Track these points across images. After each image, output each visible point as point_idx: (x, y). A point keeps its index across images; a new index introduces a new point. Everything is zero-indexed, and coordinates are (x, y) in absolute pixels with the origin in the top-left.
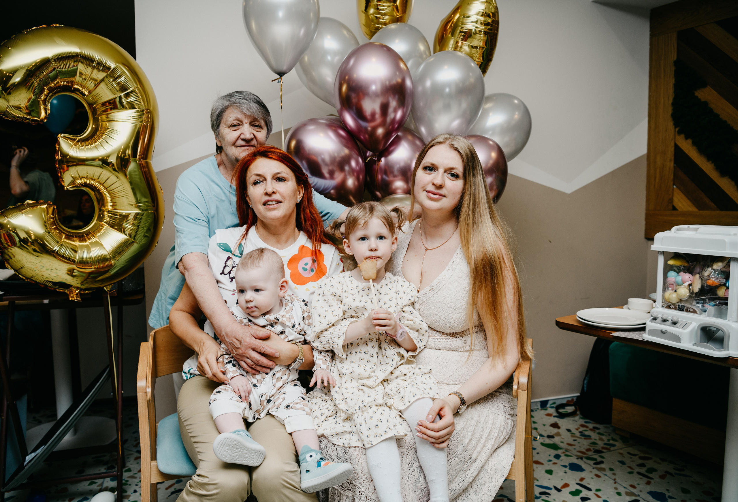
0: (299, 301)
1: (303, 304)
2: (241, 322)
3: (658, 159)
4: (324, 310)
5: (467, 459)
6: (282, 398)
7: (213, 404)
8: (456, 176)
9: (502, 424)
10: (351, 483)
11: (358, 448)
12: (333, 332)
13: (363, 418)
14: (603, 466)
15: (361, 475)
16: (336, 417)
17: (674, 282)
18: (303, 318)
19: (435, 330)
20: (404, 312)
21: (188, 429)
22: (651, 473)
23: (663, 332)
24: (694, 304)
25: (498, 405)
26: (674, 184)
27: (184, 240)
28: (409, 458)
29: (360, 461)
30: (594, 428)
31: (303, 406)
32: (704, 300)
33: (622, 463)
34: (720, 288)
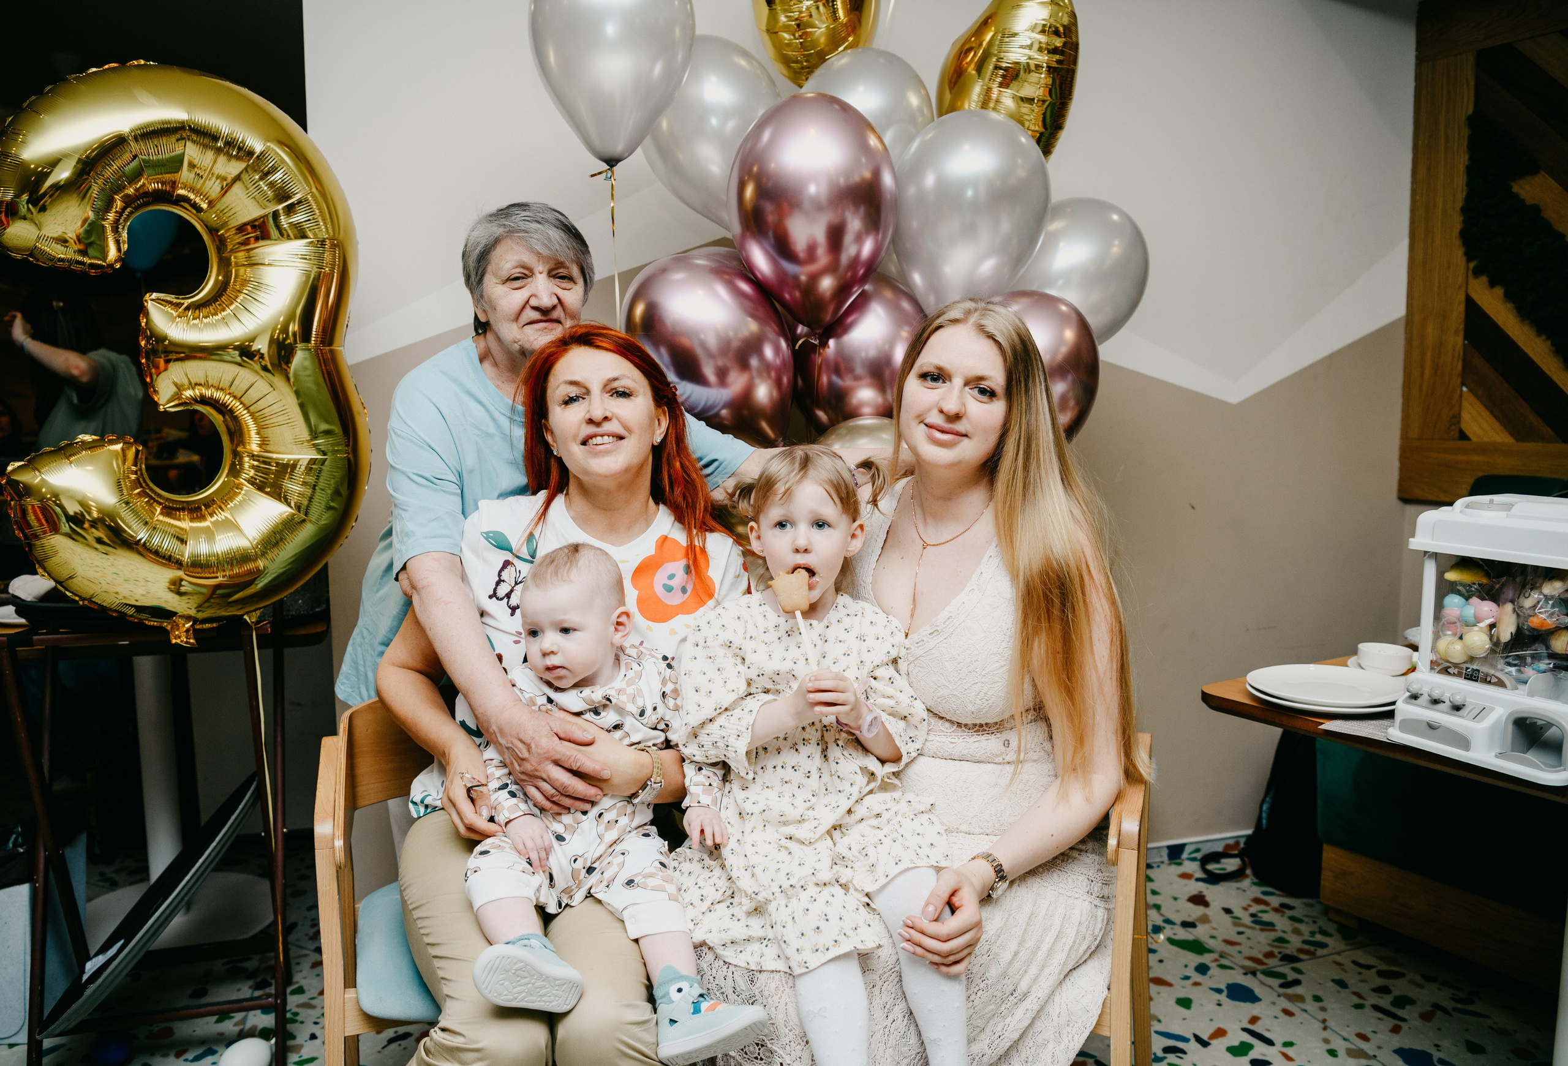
0: (654, 660)
1: (664, 664)
2: (532, 702)
3: (1431, 331)
4: (707, 677)
5: (1008, 992)
6: (618, 865)
7: (472, 878)
8: (990, 394)
9: (1084, 919)
10: (762, 1046)
11: (778, 974)
12: (727, 725)
13: (789, 910)
14: (1298, 990)
15: (783, 1030)
16: (732, 904)
17: (1459, 619)
18: (664, 695)
19: (942, 718)
20: (875, 679)
21: (421, 928)
22: (1403, 1007)
23: (1431, 727)
24: (1499, 666)
25: (1075, 877)
26: (1463, 384)
27: (410, 526)
28: (886, 993)
29: (783, 1001)
30: (1283, 905)
31: (661, 882)
32: (1522, 658)
33: (1341, 984)
34: (1557, 634)
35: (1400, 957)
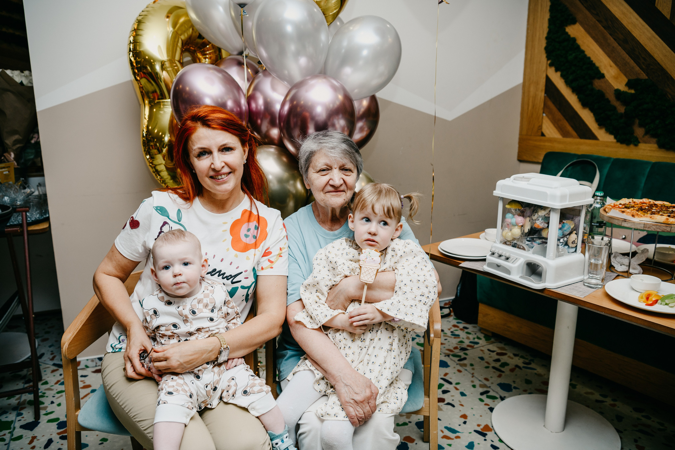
3: (532, 89)
14: (465, 362)
17: (510, 223)
22: (503, 367)
23: (498, 266)
24: (524, 242)
26: (543, 113)
30: (465, 328)
32: (533, 239)
33: (482, 358)
34: (544, 230)
35: (507, 347)
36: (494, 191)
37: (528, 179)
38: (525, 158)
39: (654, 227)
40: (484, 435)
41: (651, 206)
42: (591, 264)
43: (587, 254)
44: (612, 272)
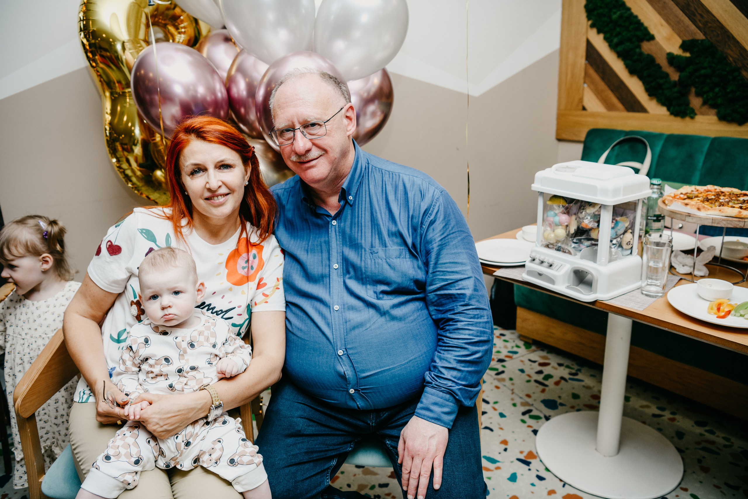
3: (571, 55)
14: (503, 376)
17: (553, 222)
22: (547, 380)
23: (540, 275)
24: (570, 244)
26: (585, 82)
30: (502, 335)
32: (580, 240)
33: (522, 371)
34: (593, 230)
35: (550, 356)
36: (533, 185)
37: (573, 169)
38: (564, 136)
39: (724, 222)
40: (528, 463)
41: (718, 195)
42: (649, 267)
43: (645, 256)
44: (674, 274)
